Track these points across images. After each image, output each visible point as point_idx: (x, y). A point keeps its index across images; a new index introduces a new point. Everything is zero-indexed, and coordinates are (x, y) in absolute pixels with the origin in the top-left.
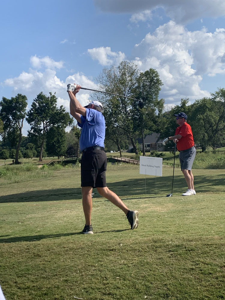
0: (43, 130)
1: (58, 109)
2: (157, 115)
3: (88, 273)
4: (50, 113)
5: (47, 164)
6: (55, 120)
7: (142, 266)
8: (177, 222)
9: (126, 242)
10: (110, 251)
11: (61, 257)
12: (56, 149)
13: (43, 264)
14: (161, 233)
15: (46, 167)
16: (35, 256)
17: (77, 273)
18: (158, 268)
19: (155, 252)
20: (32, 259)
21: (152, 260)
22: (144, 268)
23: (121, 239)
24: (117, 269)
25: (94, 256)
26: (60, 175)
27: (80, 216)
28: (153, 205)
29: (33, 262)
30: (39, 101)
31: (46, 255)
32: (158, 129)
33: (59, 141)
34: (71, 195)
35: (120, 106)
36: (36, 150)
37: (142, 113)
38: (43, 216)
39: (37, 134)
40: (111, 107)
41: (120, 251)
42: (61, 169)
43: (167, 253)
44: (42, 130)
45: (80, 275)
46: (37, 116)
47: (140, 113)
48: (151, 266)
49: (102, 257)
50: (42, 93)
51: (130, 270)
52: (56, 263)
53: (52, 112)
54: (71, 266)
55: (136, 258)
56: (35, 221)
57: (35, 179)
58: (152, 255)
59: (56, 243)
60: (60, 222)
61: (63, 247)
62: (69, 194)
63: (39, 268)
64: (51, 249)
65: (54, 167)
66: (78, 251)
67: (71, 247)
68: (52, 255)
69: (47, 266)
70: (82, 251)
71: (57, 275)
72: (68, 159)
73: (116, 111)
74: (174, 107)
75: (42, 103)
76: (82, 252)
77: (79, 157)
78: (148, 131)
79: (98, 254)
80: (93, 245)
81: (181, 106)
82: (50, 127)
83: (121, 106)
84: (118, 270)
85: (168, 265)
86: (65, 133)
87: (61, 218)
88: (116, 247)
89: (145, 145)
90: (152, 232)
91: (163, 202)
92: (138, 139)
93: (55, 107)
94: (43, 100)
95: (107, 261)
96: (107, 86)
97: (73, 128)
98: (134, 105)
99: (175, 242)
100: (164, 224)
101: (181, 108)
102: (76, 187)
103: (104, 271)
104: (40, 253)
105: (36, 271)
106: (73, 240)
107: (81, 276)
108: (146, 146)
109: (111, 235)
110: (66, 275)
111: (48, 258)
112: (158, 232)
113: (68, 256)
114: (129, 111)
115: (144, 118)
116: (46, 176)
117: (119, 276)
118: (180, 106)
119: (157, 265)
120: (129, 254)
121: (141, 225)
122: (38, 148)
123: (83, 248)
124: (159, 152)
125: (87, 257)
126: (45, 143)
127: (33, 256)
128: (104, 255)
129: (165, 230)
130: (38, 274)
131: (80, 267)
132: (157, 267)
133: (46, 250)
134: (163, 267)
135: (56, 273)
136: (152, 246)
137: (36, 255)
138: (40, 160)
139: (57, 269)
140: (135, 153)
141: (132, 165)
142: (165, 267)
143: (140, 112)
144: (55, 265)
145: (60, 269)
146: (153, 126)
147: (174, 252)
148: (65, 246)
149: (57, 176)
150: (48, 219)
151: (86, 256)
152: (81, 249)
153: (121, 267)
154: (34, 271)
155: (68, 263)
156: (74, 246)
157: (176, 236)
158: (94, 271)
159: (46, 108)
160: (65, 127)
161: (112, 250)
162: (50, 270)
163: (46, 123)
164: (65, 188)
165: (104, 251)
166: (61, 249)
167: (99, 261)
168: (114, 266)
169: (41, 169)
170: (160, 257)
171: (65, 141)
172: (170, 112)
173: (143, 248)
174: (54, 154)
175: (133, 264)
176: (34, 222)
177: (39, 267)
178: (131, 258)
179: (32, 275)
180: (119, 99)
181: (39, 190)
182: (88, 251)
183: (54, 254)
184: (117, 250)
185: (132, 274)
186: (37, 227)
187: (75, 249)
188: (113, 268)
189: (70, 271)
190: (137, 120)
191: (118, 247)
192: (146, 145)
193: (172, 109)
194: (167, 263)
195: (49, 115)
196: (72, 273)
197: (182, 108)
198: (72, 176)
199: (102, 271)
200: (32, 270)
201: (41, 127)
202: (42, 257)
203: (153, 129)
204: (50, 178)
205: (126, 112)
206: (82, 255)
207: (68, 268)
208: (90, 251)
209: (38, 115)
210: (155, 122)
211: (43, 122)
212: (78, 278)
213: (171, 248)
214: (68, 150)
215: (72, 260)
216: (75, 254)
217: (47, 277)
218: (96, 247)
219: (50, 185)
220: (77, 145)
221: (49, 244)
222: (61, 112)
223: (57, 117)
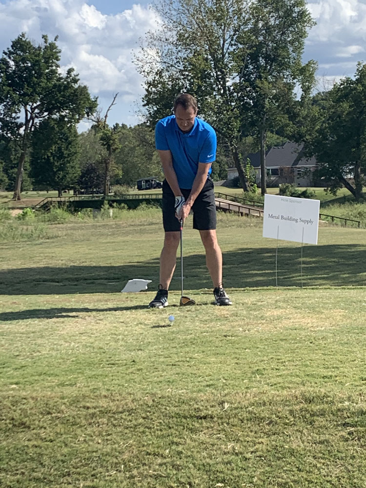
0: (24, 127)
1: (61, 76)
2: (298, 99)
3: (145, 473)
4: (43, 84)
5: (33, 208)
6: (53, 102)
7: (279, 459)
8: (359, 356)
9: (238, 399)
10: (200, 421)
11: (79, 431)
12: (55, 173)
13: (36, 447)
14: (322, 380)
15: (31, 213)
16: (14, 426)
17: (120, 471)
18: (318, 465)
19: (309, 427)
20: (7, 434)
21: (302, 445)
22: (283, 464)
23: (226, 392)
24: (217, 464)
25: (161, 430)
26: (64, 234)
27: (120, 334)
28: (296, 313)
29: (10, 441)
30: (17, 54)
31: (41, 424)
32: (298, 133)
33: (63, 153)
34: (93, 283)
35: (209, 74)
36: (7, 173)
37: (263, 93)
38: (31, 329)
39: (9, 135)
40: (188, 75)
41: (223, 420)
42: (67, 220)
43: (340, 428)
44: (21, 125)
45: (128, 476)
46: (11, 92)
47: (257, 92)
48: (302, 458)
49: (180, 435)
50: (23, 35)
51: (248, 467)
52: (66, 445)
53: (46, 84)
54: (105, 453)
55: (263, 438)
56: (12, 340)
57: (5, 241)
58: (301, 432)
59: (67, 397)
60: (73, 346)
61: (84, 407)
62: (86, 279)
63: (24, 456)
64: (54, 411)
65: (49, 215)
66: (122, 418)
67: (102, 407)
68: (56, 425)
69: (45, 452)
70: (130, 418)
71: (69, 475)
72: (84, 197)
73: (199, 87)
74: (339, 82)
75: (24, 60)
76: (131, 421)
77: (109, 194)
78: (276, 136)
79: (171, 426)
80: (157, 405)
81: (357, 80)
82: (40, 119)
83: (213, 73)
84: (220, 467)
85: (342, 459)
86: (76, 135)
87: (73, 336)
88: (213, 412)
89: (266, 171)
90: (298, 376)
91: (318, 307)
92: (250, 156)
93: (54, 72)
94: (25, 52)
95: (193, 444)
96: (180, 24)
97: (95, 123)
98: (243, 74)
99: (357, 404)
100: (326, 357)
101: (357, 84)
102: (102, 264)
103: (186, 467)
104: (27, 419)
105: (17, 463)
106: (108, 390)
107: (129, 478)
108: (268, 174)
109: (199, 382)
110: (92, 476)
111: (48, 431)
112: (315, 378)
113: (95, 429)
114: (232, 88)
115: (267, 105)
116: (30, 237)
117: (223, 481)
118: (354, 80)
119: (314, 457)
120: (247, 429)
121: (272, 358)
122: (12, 168)
123: (132, 409)
124: (300, 189)
125: (144, 432)
126: (27, 159)
127: (10, 426)
128: (184, 429)
129: (330, 373)
130: (23, 470)
131: (126, 456)
132: (315, 462)
133: (42, 413)
134: (329, 463)
135: (67, 468)
136: (301, 410)
137: (17, 423)
138: (17, 197)
139: (71, 459)
140: (242, 190)
141: (235, 217)
142: (335, 464)
143: (258, 89)
144: (65, 450)
145: (77, 460)
146: (287, 125)
147: (356, 426)
148: (88, 405)
149: (56, 237)
150: (42, 337)
151: (141, 431)
152: (127, 413)
153: (226, 460)
154: (13, 463)
155: (97, 445)
156: (111, 404)
157: (359, 388)
158: (161, 468)
159: (33, 72)
160: (78, 121)
161: (205, 418)
162: (52, 460)
163: (31, 109)
164: (75, 264)
165: (184, 420)
166: (79, 410)
167: (173, 443)
168: (210, 458)
169: (19, 218)
170: (323, 438)
171: (75, 153)
172: (330, 93)
173: (280, 415)
174: (50, 185)
175: (255, 452)
176: (10, 344)
177: (26, 452)
178: (250, 439)
179: (10, 473)
180: (210, 57)
181: (15, 268)
182: (144, 418)
183: (62, 423)
184: (215, 419)
185: (254, 477)
186: (18, 356)
187: (114, 413)
188: (208, 460)
189: (102, 466)
190: (250, 110)
191: (219, 411)
192: (269, 170)
193: (334, 85)
194: (339, 455)
195: (38, 90)
196: (108, 471)
197: (359, 85)
198: (93, 238)
199: (180, 468)
200: (7, 460)
201: (18, 118)
202: (33, 429)
203: (288, 132)
204: (41, 241)
205: (225, 91)
206: (131, 427)
207: (96, 457)
208: (150, 417)
209: (14, 90)
210: (293, 116)
211: (25, 107)
212: (122, 482)
213: (349, 417)
214: (82, 177)
215: (107, 439)
216: (114, 426)
217: (45, 478)
218: (166, 409)
219: (40, 258)
220: (104, 165)
221: (50, 398)
222: (68, 82)
223: (59, 95)
